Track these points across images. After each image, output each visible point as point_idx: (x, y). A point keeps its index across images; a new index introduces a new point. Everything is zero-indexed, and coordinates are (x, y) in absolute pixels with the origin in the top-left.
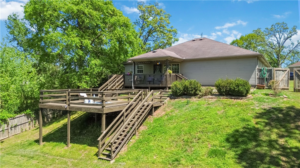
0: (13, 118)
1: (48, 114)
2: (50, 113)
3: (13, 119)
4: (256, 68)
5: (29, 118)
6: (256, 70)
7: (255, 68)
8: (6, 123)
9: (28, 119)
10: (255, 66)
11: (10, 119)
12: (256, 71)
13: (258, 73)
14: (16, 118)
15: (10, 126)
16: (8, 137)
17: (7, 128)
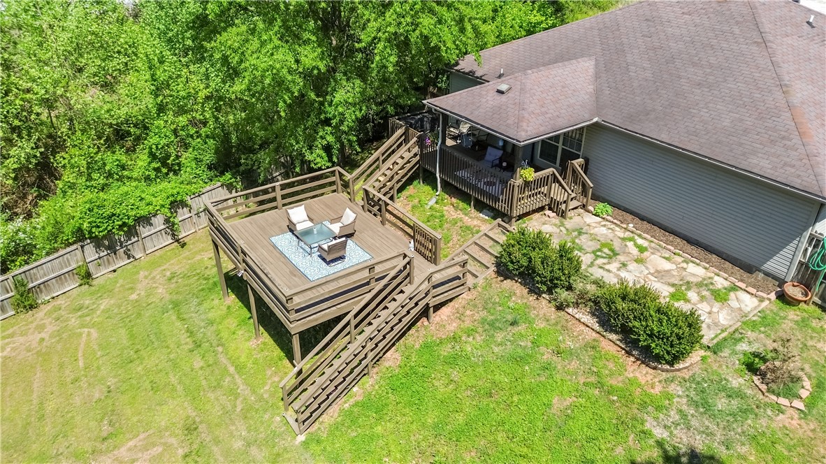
0: (197, 195)
1: (274, 175)
2: (277, 174)
3: (199, 196)
4: (805, 233)
5: (232, 189)
6: (802, 239)
7: (804, 231)
8: (187, 206)
9: (231, 192)
10: (804, 225)
11: (192, 196)
12: (803, 243)
13: (806, 250)
14: (203, 194)
15: (194, 212)
16: (194, 231)
17: (190, 215)
